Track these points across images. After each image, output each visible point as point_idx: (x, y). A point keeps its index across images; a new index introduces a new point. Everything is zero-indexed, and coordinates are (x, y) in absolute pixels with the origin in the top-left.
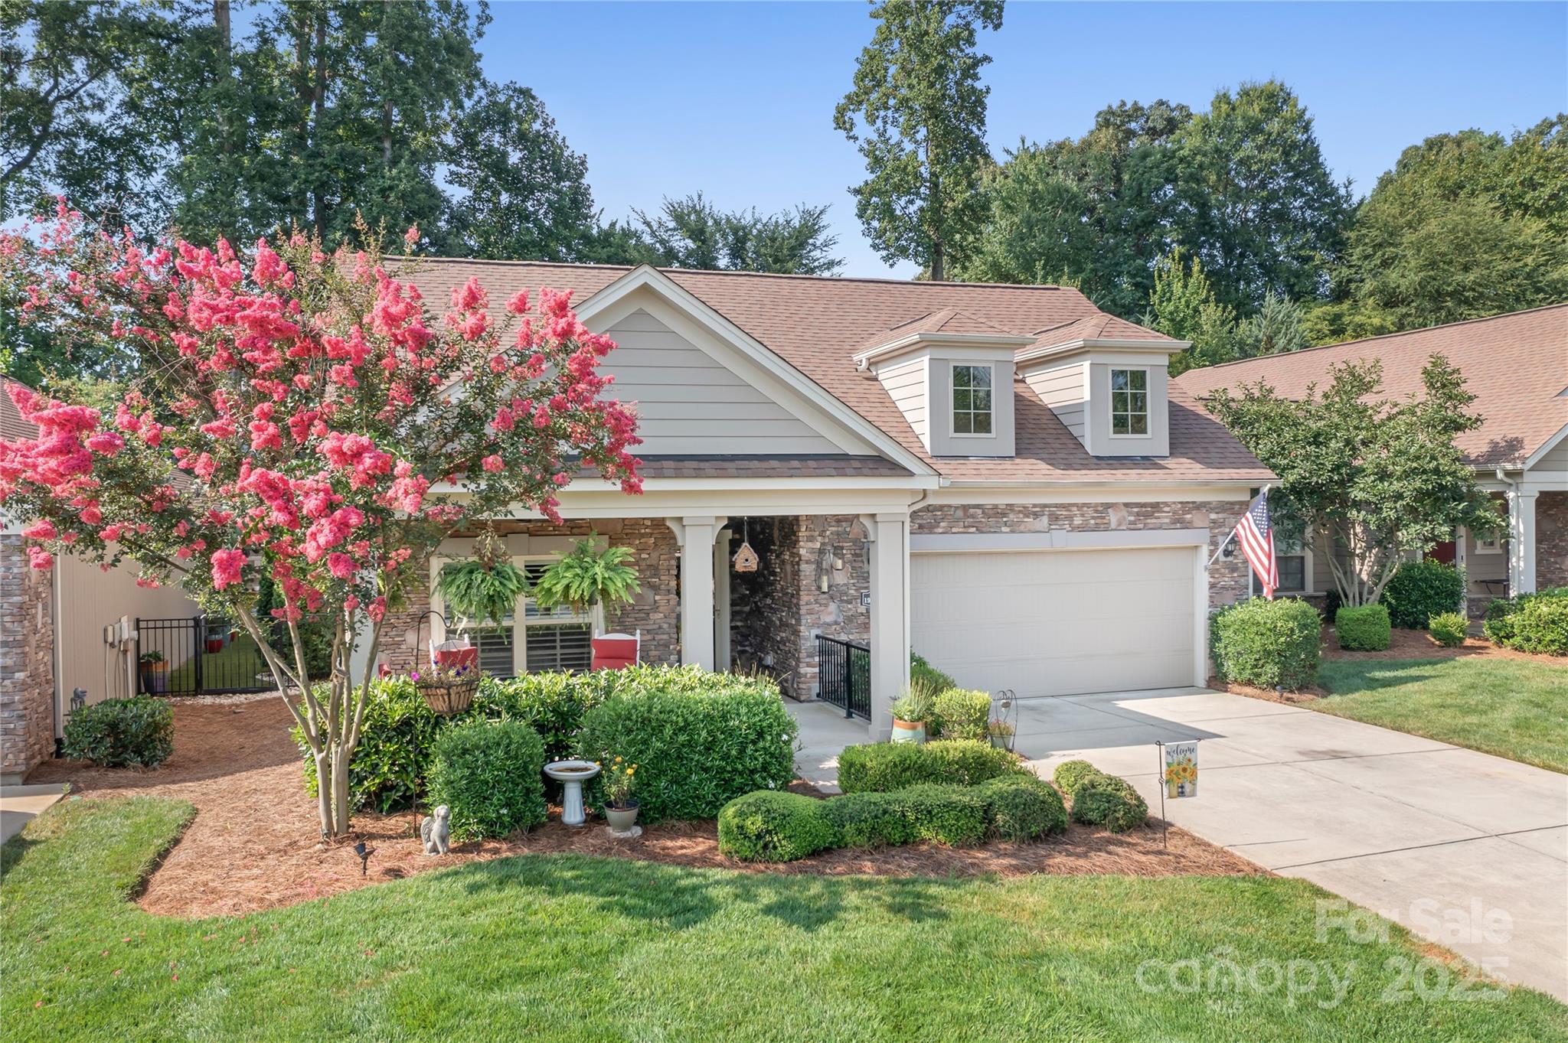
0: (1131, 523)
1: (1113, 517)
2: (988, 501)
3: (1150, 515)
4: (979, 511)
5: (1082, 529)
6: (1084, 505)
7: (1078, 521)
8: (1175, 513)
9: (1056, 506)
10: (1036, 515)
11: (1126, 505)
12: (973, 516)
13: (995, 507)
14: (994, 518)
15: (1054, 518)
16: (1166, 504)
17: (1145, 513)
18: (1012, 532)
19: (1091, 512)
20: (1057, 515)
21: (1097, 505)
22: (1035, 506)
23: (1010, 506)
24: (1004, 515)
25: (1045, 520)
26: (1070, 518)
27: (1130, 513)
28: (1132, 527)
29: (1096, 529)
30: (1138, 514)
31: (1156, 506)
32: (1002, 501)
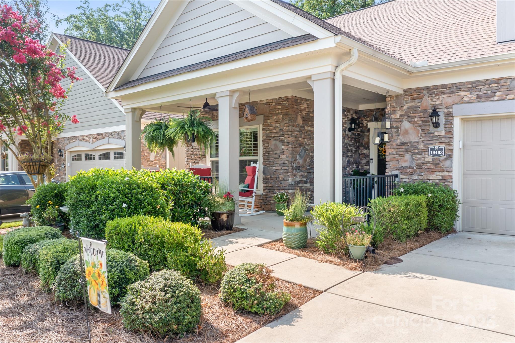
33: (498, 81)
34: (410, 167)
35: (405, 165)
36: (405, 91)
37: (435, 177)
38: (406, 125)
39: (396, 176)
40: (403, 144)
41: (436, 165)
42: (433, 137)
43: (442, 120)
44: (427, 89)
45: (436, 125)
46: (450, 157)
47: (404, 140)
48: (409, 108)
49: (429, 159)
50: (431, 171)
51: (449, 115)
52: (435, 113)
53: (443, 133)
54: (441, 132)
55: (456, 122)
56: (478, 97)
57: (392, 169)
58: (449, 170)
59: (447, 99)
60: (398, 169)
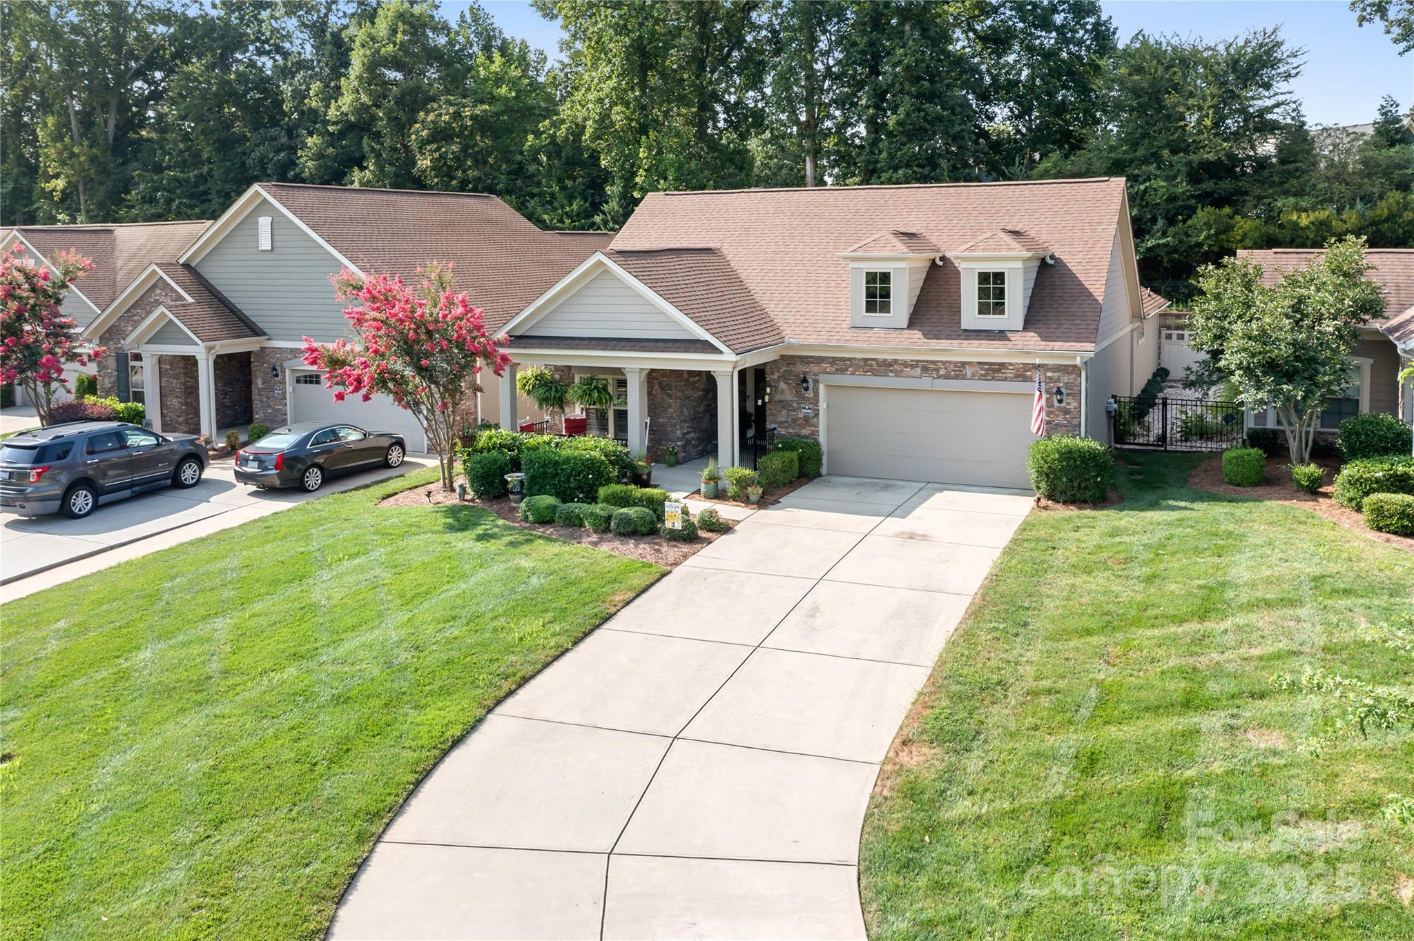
0: (982, 375)
1: (969, 371)
2: (881, 357)
3: (999, 371)
4: (874, 363)
5: (947, 377)
6: (947, 362)
7: (942, 372)
8: (1018, 370)
9: (927, 361)
10: (912, 367)
11: (979, 363)
12: (870, 365)
13: (885, 360)
14: (884, 367)
15: (925, 370)
16: (1011, 364)
17: (994, 370)
18: (896, 376)
19: (952, 367)
20: (927, 368)
21: (956, 362)
22: (912, 361)
23: (896, 361)
24: (890, 365)
25: (918, 370)
26: (937, 370)
27: (982, 369)
28: (983, 378)
29: (956, 377)
30: (988, 370)
31: (1003, 365)
32: (890, 357)
33: (850, 359)
34: (786, 422)
35: (782, 419)
36: (782, 356)
37: (806, 431)
38: (783, 385)
39: (775, 429)
40: (781, 401)
41: (807, 421)
42: (804, 398)
43: (811, 385)
44: (799, 357)
45: (807, 389)
46: (817, 415)
47: (781, 398)
48: (785, 371)
49: (801, 416)
50: (802, 426)
51: (816, 382)
52: (805, 380)
53: (812, 395)
54: (810, 394)
55: (821, 387)
56: (837, 370)
57: (772, 423)
58: (816, 426)
59: (815, 369)
60: (777, 423)
